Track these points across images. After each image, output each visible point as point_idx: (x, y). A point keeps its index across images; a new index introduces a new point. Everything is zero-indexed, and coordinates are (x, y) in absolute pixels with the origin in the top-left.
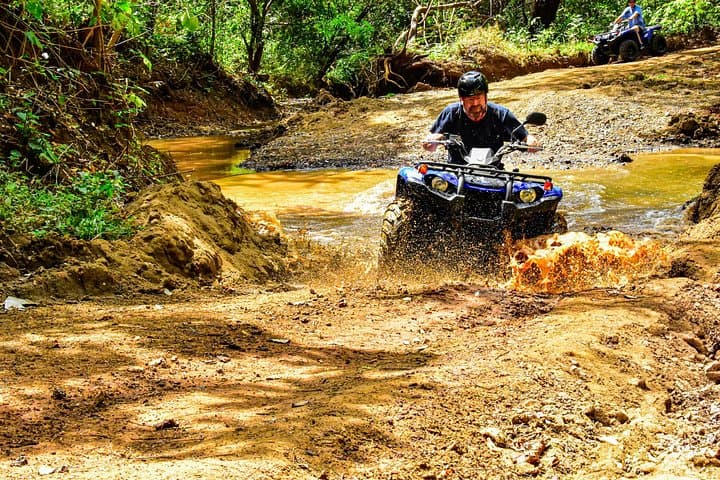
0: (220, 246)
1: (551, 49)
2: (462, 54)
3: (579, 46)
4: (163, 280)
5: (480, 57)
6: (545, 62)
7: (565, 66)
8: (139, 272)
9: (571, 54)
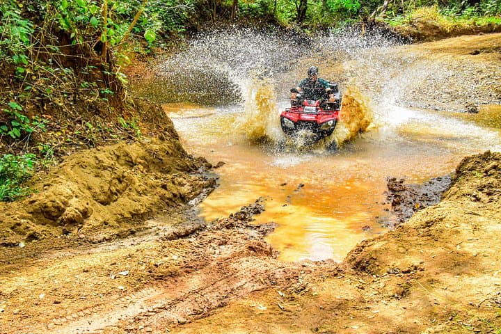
0: (96, 200)
1: (471, 21)
2: (411, 23)
3: (489, 20)
4: (28, 233)
5: (421, 26)
6: (464, 30)
7: (477, 33)
8: (12, 228)
9: (483, 25)
